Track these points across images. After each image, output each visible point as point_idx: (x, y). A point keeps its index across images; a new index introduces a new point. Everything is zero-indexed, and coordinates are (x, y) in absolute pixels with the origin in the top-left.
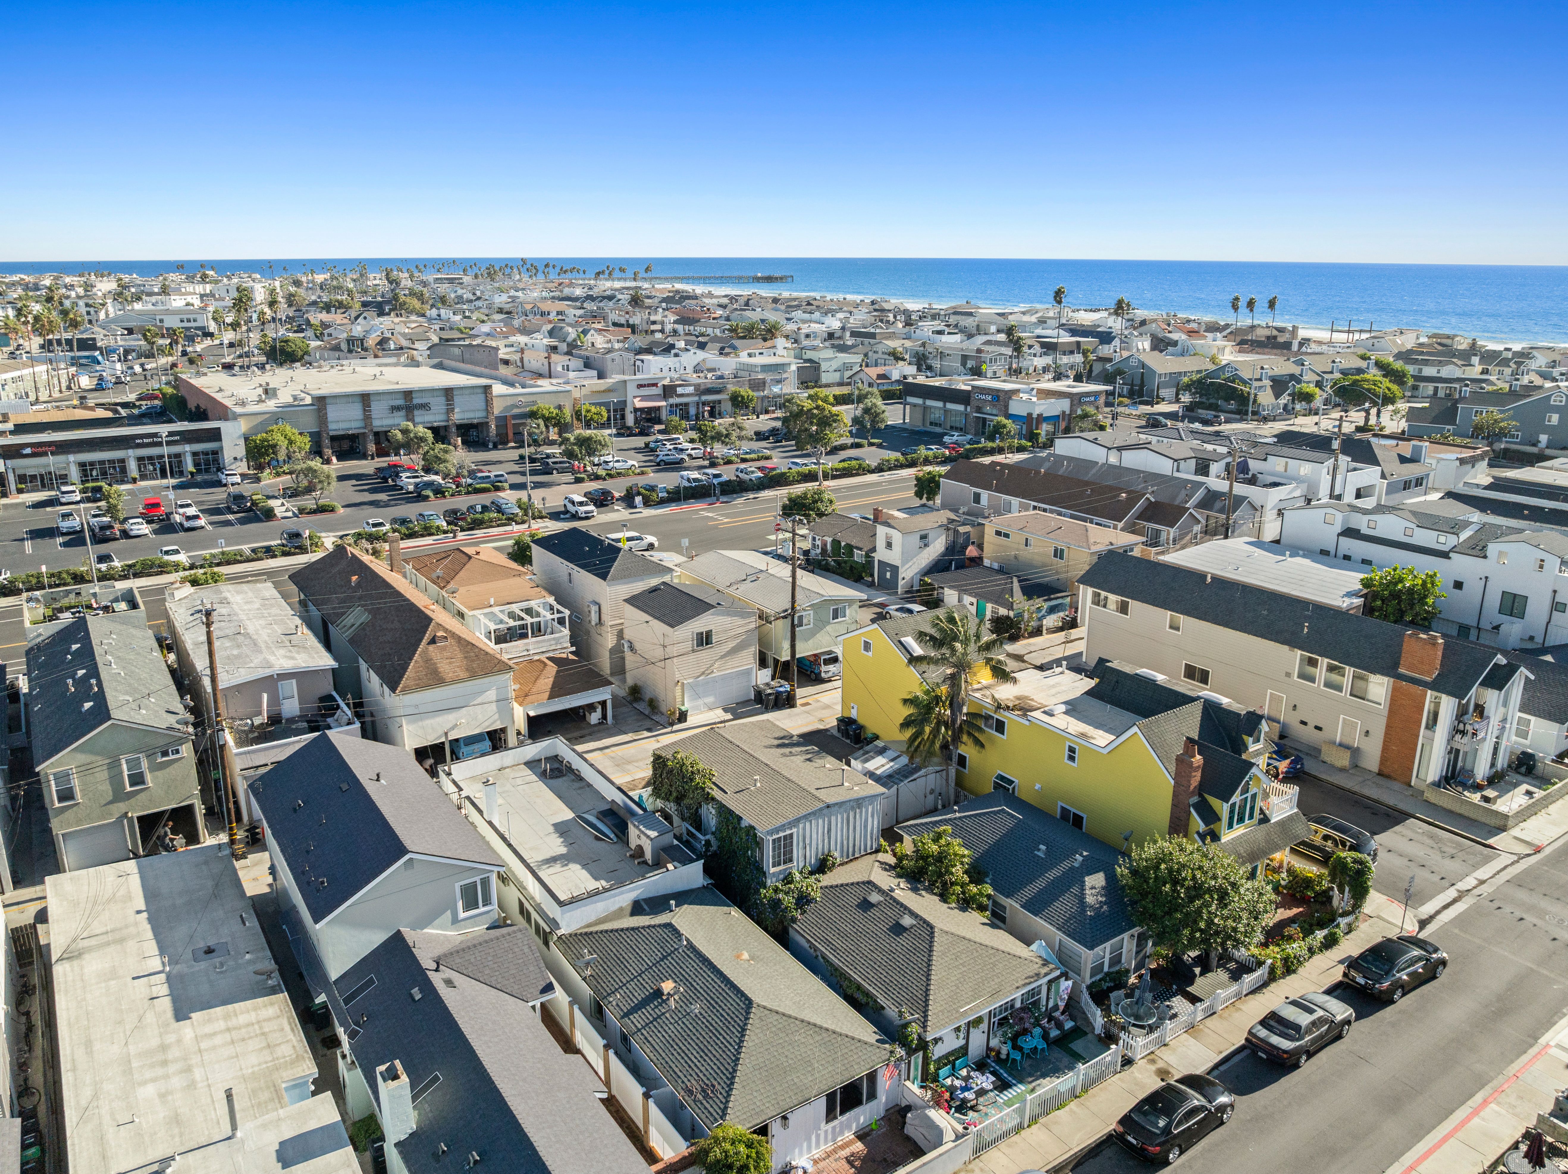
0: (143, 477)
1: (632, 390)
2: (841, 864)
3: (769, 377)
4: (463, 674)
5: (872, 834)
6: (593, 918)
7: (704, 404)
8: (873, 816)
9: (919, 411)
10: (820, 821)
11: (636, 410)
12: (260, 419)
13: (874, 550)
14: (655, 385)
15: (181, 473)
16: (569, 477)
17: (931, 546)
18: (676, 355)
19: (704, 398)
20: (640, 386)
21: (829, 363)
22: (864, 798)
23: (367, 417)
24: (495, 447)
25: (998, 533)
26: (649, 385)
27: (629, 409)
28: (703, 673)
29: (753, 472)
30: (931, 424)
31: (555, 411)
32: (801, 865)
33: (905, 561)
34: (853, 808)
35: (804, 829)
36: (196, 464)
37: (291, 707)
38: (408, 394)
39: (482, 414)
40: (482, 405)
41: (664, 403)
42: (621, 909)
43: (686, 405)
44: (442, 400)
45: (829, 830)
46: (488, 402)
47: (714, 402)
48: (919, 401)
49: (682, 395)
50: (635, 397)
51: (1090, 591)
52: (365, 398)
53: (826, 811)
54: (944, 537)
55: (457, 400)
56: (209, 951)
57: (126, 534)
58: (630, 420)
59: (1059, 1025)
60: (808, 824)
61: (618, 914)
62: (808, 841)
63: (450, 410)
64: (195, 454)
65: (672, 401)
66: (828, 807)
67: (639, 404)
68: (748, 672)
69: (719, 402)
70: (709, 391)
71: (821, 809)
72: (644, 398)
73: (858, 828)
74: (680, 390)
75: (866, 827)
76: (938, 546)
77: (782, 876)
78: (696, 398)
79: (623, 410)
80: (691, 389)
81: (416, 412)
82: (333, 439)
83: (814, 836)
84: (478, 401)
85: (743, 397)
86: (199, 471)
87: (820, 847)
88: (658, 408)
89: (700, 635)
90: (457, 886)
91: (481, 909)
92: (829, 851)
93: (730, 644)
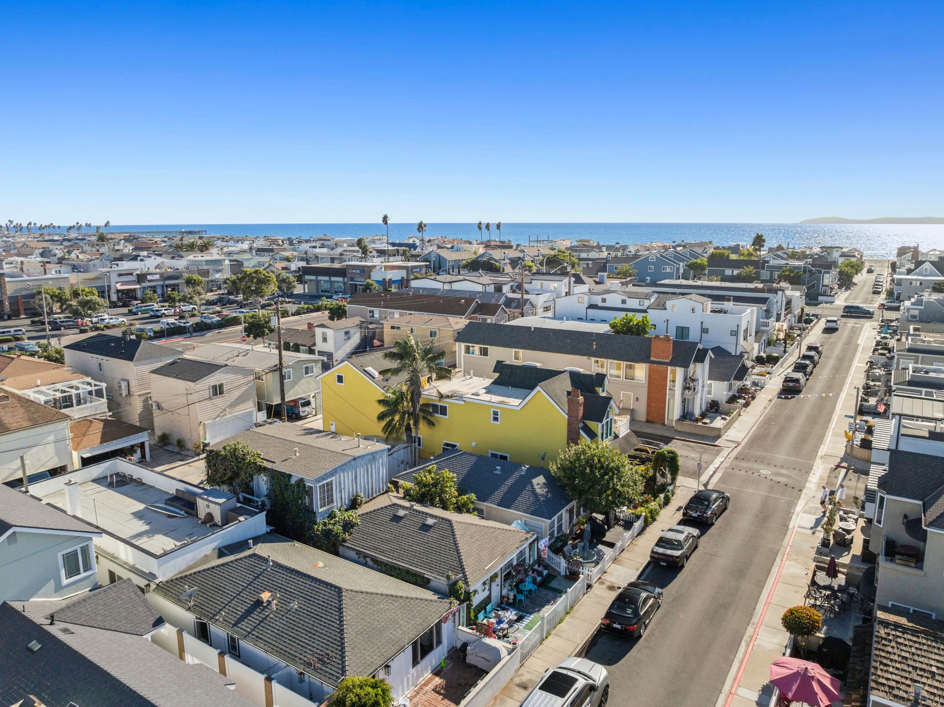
1: (114, 278)
2: (366, 503)
3: (210, 268)
4: (27, 424)
5: (382, 479)
6: (184, 567)
7: (167, 286)
8: (382, 466)
9: (314, 284)
10: (350, 473)
11: (118, 291)
13: (314, 345)
14: (131, 274)
17: (352, 339)
18: (142, 260)
19: (167, 282)
20: (120, 275)
21: (248, 263)
22: (376, 452)
24: (10, 318)
25: (393, 328)
26: (127, 274)
27: (113, 291)
28: (218, 416)
29: (213, 319)
30: (322, 291)
31: (58, 291)
32: (339, 505)
33: (337, 350)
35: (340, 477)
41: (138, 286)
42: (207, 555)
43: (155, 287)
45: (356, 478)
48: (313, 278)
49: (150, 281)
50: (117, 283)
51: (463, 345)
53: (353, 463)
54: (358, 334)
58: (114, 298)
59: (540, 574)
60: (342, 473)
61: (206, 558)
62: (342, 487)
65: (144, 284)
66: (354, 459)
67: (119, 287)
68: (250, 414)
69: (178, 285)
70: (171, 278)
72: (124, 283)
73: (374, 475)
74: (149, 277)
75: (379, 474)
76: (356, 339)
77: (326, 515)
78: (161, 283)
79: (109, 290)
80: (157, 277)
83: (347, 482)
85: (195, 280)
87: (351, 490)
88: (135, 290)
89: (215, 387)
90: (60, 556)
91: (83, 575)
92: (357, 493)
93: (236, 394)
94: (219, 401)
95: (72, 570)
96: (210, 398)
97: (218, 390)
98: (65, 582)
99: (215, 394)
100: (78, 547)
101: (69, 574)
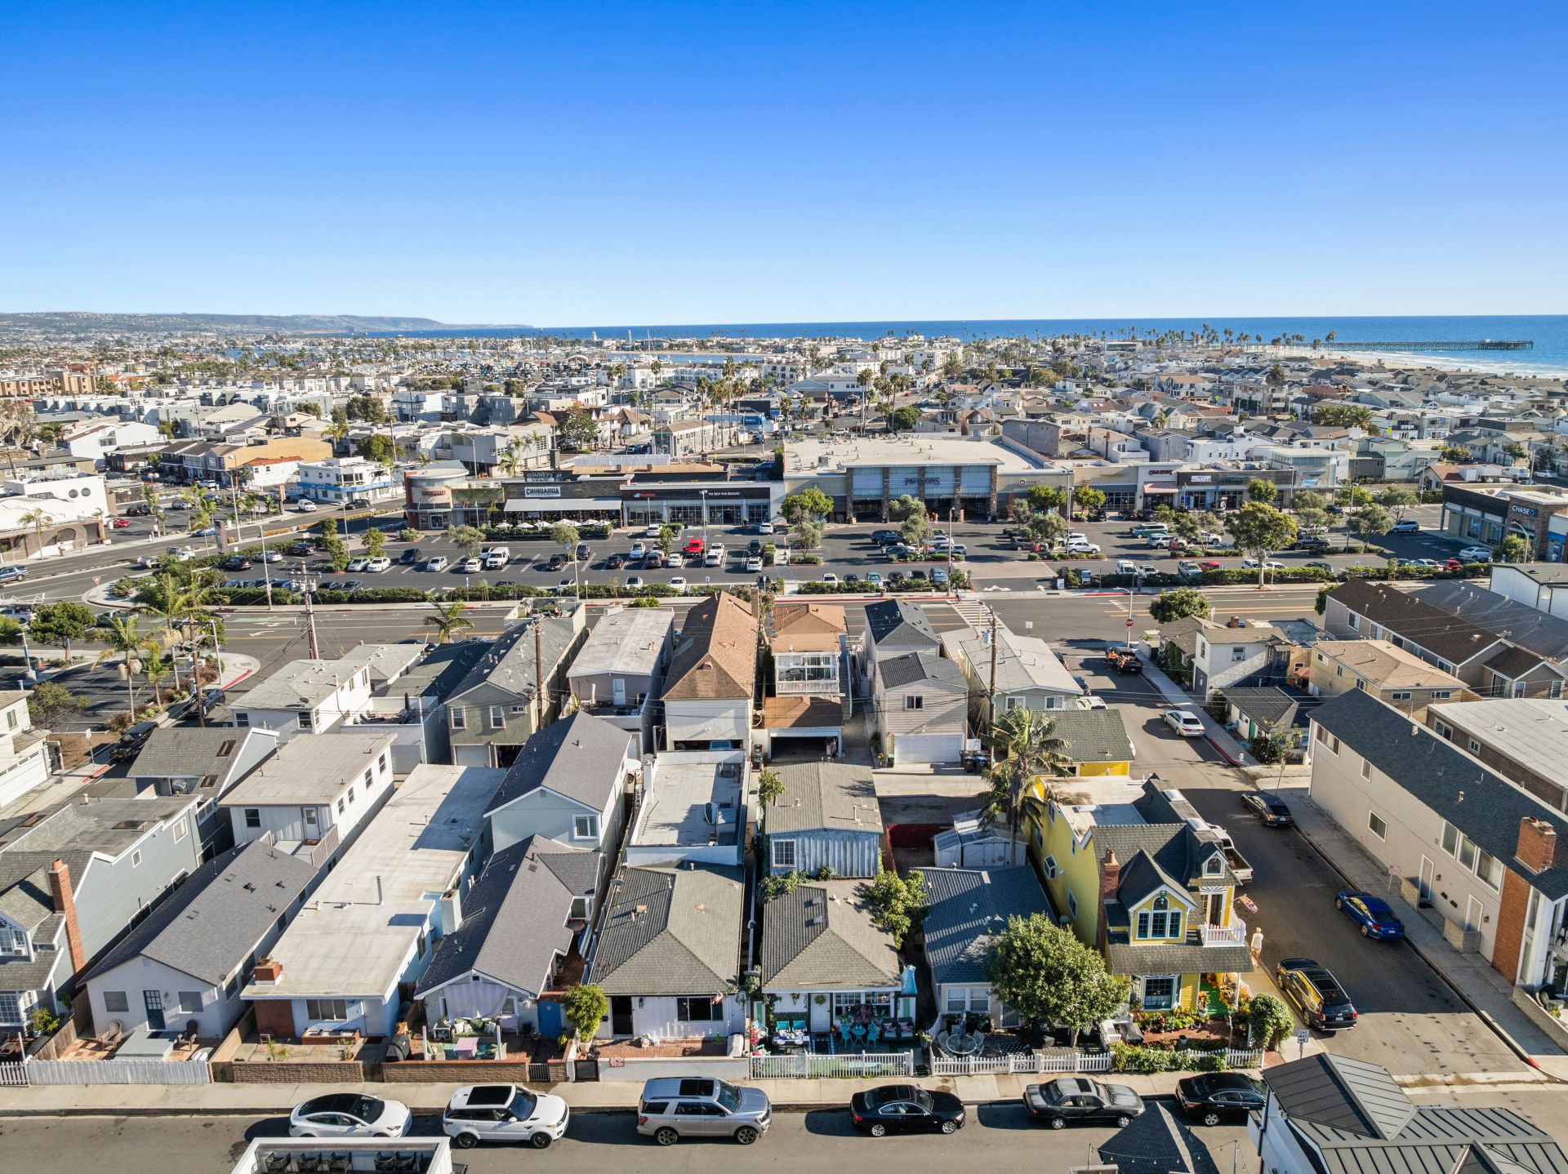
0: (712, 522)
1: (1143, 476)
2: (834, 878)
3: (1301, 469)
4: (712, 694)
5: (869, 863)
6: (650, 863)
7: (1223, 493)
8: (869, 848)
9: (1458, 518)
10: (818, 840)
11: (1146, 495)
12: (801, 483)
13: (1193, 656)
14: (1169, 472)
15: (739, 521)
16: (1025, 555)
17: (1248, 661)
18: (1230, 441)
19: (1222, 488)
20: (1153, 472)
22: (860, 832)
23: (886, 487)
24: (994, 520)
26: (1162, 472)
27: (1139, 493)
28: (912, 731)
29: (1194, 567)
31: (1052, 492)
32: (801, 869)
33: (1214, 672)
34: (849, 837)
35: (803, 842)
36: (751, 514)
37: (620, 698)
38: (922, 469)
39: (985, 490)
40: (986, 482)
41: (1176, 490)
42: (670, 862)
43: (1204, 493)
44: (951, 476)
45: (827, 849)
46: (992, 480)
47: (1235, 492)
48: (1458, 508)
49: (1197, 484)
50: (1146, 483)
51: (1316, 725)
52: (885, 471)
53: (824, 833)
54: (1263, 655)
55: (964, 477)
56: (454, 821)
57: (665, 564)
58: (1139, 504)
60: (806, 841)
61: (667, 865)
62: (807, 852)
63: (957, 486)
64: (750, 507)
65: (1187, 488)
66: (826, 830)
67: (1148, 489)
68: (958, 738)
69: (1241, 492)
70: (1228, 481)
71: (818, 830)
72: (1156, 484)
73: (855, 854)
74: (1195, 479)
75: (863, 856)
76: (1257, 661)
77: (784, 873)
78: (1213, 487)
79: (1133, 494)
80: (1208, 479)
81: (927, 485)
82: (855, 503)
83: (813, 850)
84: (984, 479)
85: (1260, 489)
86: (751, 521)
87: (819, 860)
88: (1172, 495)
89: (910, 699)
90: (574, 817)
91: (589, 837)
92: (824, 864)
93: (940, 711)
94: (915, 715)
95: (582, 832)
96: (904, 710)
97: (916, 703)
98: (576, 837)
99: (911, 706)
100: (588, 816)
101: (580, 833)
